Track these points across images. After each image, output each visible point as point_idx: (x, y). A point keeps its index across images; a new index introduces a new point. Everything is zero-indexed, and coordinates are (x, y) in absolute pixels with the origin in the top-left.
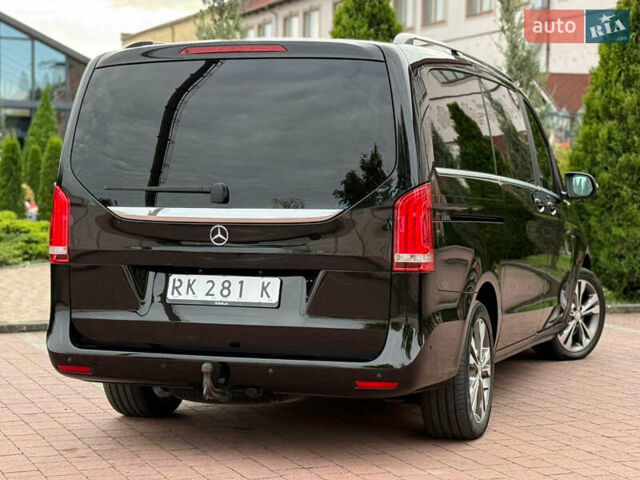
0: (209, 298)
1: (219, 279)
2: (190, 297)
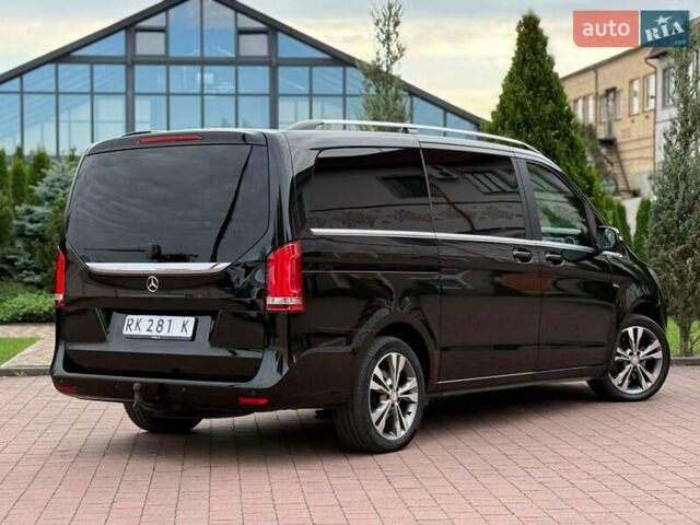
0: (149, 333)
1: (156, 318)
2: (137, 333)
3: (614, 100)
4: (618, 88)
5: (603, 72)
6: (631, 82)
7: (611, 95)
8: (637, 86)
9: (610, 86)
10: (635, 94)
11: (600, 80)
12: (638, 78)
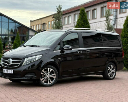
3: (45, 25)
4: (46, 23)
5: (42, 20)
6: (48, 22)
7: (44, 24)
8: (50, 23)
9: (44, 23)
10: (49, 24)
11: (42, 21)
12: (50, 21)
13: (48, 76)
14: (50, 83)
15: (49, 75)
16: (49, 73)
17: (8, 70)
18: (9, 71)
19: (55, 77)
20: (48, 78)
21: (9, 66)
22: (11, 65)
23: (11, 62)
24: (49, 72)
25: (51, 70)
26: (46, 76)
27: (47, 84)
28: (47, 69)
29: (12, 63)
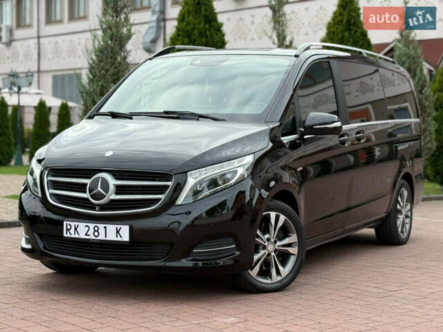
13: (270, 248)
14: (279, 278)
15: (275, 242)
16: (273, 234)
17: (101, 226)
18: (102, 231)
19: (294, 250)
20: (273, 254)
21: (103, 208)
22: (113, 204)
23: (112, 188)
24: (275, 230)
25: (282, 218)
26: (264, 248)
27: (269, 281)
28: (268, 217)
29: (116, 194)
